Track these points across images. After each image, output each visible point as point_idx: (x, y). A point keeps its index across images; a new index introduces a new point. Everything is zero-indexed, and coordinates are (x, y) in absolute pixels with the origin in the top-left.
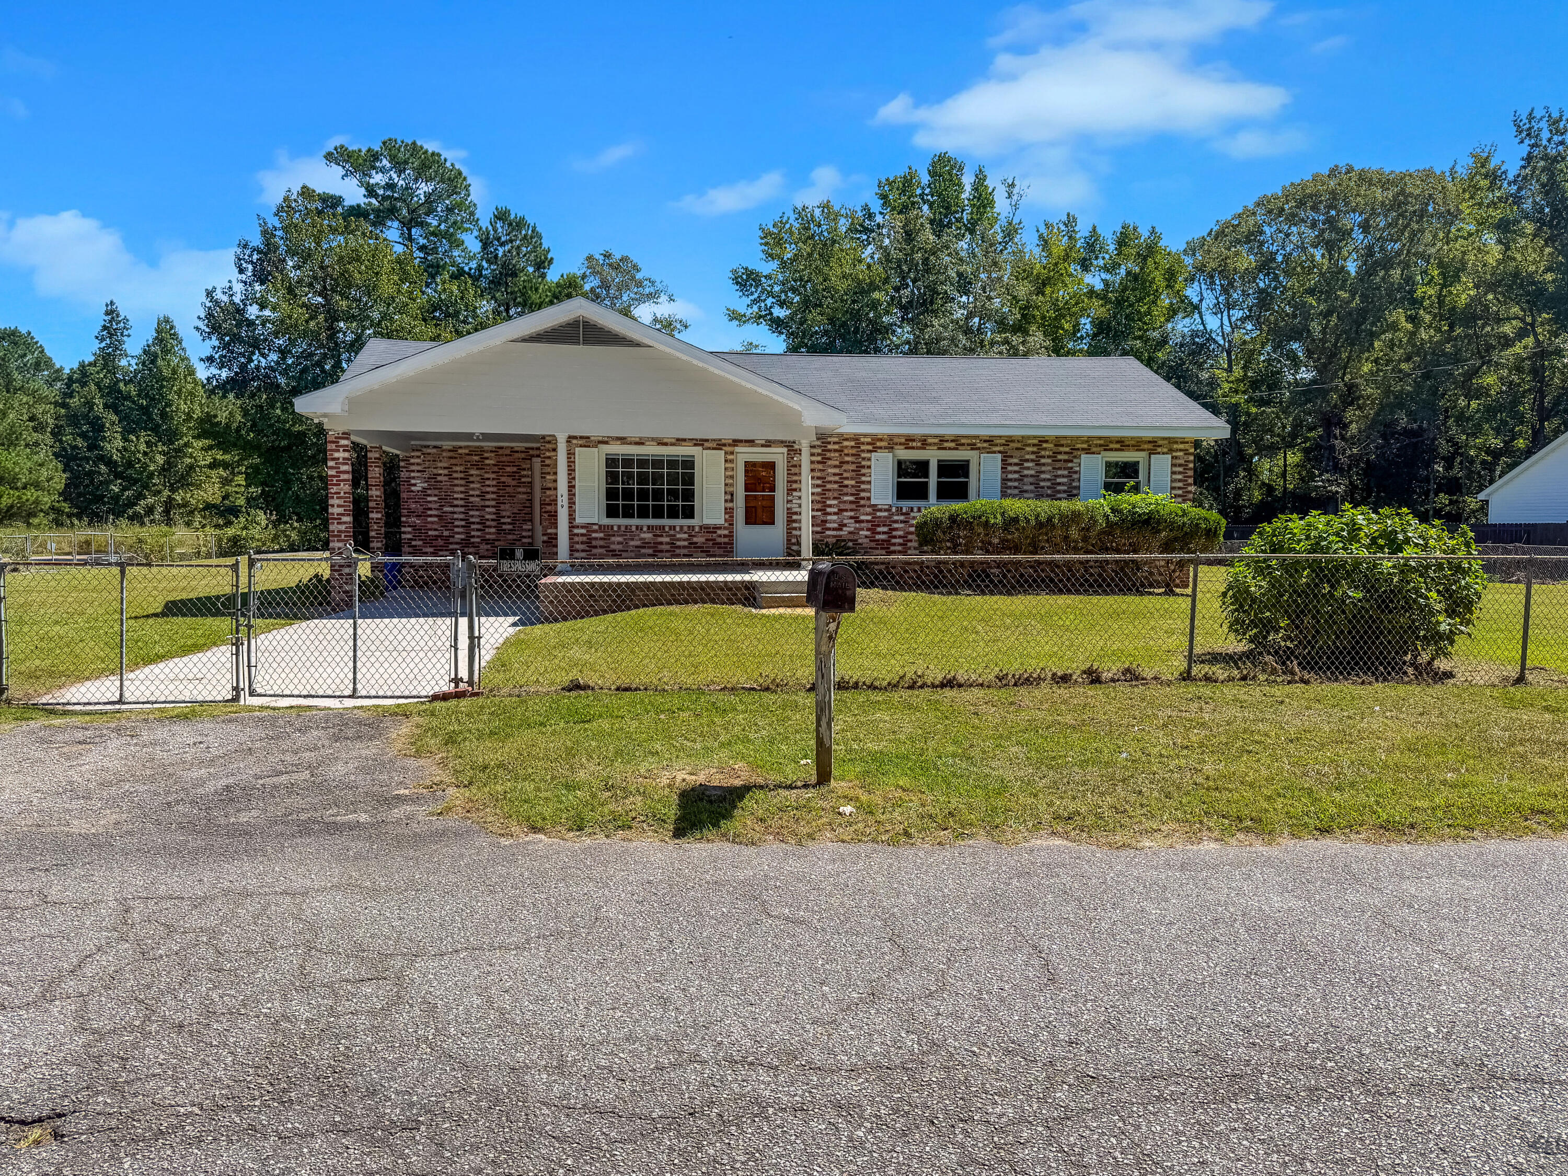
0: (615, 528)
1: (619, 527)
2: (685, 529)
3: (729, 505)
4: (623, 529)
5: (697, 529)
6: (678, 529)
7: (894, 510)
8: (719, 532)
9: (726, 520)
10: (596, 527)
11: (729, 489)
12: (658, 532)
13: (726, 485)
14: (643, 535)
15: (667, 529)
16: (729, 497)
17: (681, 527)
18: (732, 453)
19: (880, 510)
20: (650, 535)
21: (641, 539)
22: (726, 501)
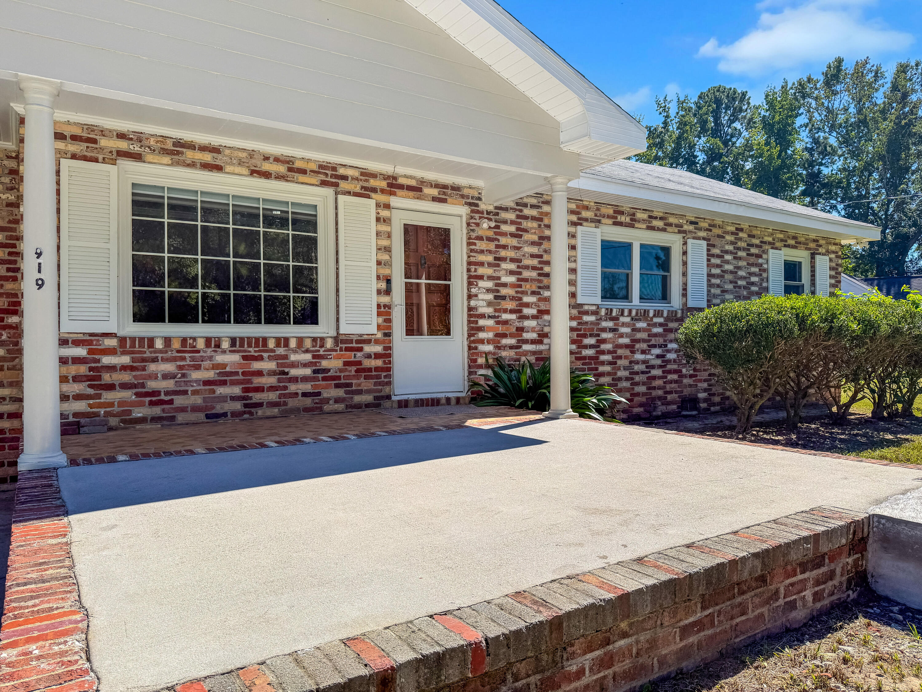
0: (159, 344)
1: (168, 341)
2: (308, 344)
3: (385, 299)
4: (176, 345)
5: (329, 344)
6: (293, 344)
7: (603, 312)
8: (368, 349)
9: (379, 327)
10: (112, 343)
11: (385, 271)
12: (252, 351)
13: (379, 263)
14: (220, 358)
15: (271, 344)
16: (383, 285)
17: (300, 340)
18: (387, 206)
19: (587, 313)
20: (236, 358)
21: (215, 367)
22: (379, 292)
